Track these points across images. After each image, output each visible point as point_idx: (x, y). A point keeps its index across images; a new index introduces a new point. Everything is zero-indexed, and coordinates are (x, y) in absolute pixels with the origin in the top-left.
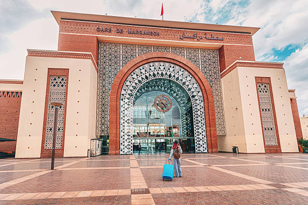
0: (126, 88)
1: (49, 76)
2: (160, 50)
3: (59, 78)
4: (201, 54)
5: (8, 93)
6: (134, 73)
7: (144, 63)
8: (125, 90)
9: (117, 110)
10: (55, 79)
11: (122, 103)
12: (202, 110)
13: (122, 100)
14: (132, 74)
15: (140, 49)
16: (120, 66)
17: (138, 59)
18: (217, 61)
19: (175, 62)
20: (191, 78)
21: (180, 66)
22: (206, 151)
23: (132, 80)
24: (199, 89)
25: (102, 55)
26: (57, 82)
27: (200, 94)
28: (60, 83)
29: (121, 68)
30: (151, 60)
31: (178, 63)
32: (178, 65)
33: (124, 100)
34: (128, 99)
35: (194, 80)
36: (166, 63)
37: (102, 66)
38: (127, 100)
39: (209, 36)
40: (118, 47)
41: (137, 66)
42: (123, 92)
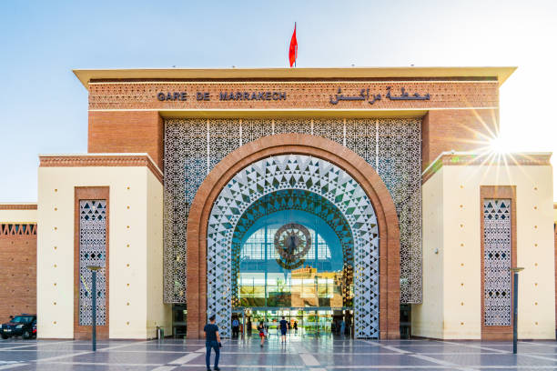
0: (219, 212)
1: (78, 201)
2: (290, 128)
3: (94, 203)
4: (380, 131)
5: (10, 226)
6: (235, 182)
7: (253, 158)
8: (216, 216)
9: (200, 257)
10: (87, 206)
11: (211, 242)
12: (375, 254)
13: (211, 236)
14: (231, 182)
15: (246, 128)
16: (205, 168)
17: (242, 151)
18: (415, 146)
19: (321, 154)
20: (355, 186)
21: (331, 162)
22: (375, 335)
23: (230, 196)
24: (370, 210)
25: (171, 147)
26: (90, 212)
27: (373, 220)
28: (97, 212)
29: (208, 172)
30: (268, 153)
31: (326, 156)
32: (327, 160)
33: (214, 236)
34: (223, 233)
35: (361, 190)
36: (302, 157)
37: (170, 170)
38: (219, 237)
39: (396, 93)
40: (203, 128)
41: (239, 166)
42: (213, 220)
